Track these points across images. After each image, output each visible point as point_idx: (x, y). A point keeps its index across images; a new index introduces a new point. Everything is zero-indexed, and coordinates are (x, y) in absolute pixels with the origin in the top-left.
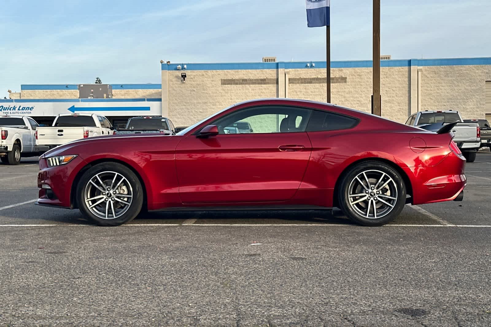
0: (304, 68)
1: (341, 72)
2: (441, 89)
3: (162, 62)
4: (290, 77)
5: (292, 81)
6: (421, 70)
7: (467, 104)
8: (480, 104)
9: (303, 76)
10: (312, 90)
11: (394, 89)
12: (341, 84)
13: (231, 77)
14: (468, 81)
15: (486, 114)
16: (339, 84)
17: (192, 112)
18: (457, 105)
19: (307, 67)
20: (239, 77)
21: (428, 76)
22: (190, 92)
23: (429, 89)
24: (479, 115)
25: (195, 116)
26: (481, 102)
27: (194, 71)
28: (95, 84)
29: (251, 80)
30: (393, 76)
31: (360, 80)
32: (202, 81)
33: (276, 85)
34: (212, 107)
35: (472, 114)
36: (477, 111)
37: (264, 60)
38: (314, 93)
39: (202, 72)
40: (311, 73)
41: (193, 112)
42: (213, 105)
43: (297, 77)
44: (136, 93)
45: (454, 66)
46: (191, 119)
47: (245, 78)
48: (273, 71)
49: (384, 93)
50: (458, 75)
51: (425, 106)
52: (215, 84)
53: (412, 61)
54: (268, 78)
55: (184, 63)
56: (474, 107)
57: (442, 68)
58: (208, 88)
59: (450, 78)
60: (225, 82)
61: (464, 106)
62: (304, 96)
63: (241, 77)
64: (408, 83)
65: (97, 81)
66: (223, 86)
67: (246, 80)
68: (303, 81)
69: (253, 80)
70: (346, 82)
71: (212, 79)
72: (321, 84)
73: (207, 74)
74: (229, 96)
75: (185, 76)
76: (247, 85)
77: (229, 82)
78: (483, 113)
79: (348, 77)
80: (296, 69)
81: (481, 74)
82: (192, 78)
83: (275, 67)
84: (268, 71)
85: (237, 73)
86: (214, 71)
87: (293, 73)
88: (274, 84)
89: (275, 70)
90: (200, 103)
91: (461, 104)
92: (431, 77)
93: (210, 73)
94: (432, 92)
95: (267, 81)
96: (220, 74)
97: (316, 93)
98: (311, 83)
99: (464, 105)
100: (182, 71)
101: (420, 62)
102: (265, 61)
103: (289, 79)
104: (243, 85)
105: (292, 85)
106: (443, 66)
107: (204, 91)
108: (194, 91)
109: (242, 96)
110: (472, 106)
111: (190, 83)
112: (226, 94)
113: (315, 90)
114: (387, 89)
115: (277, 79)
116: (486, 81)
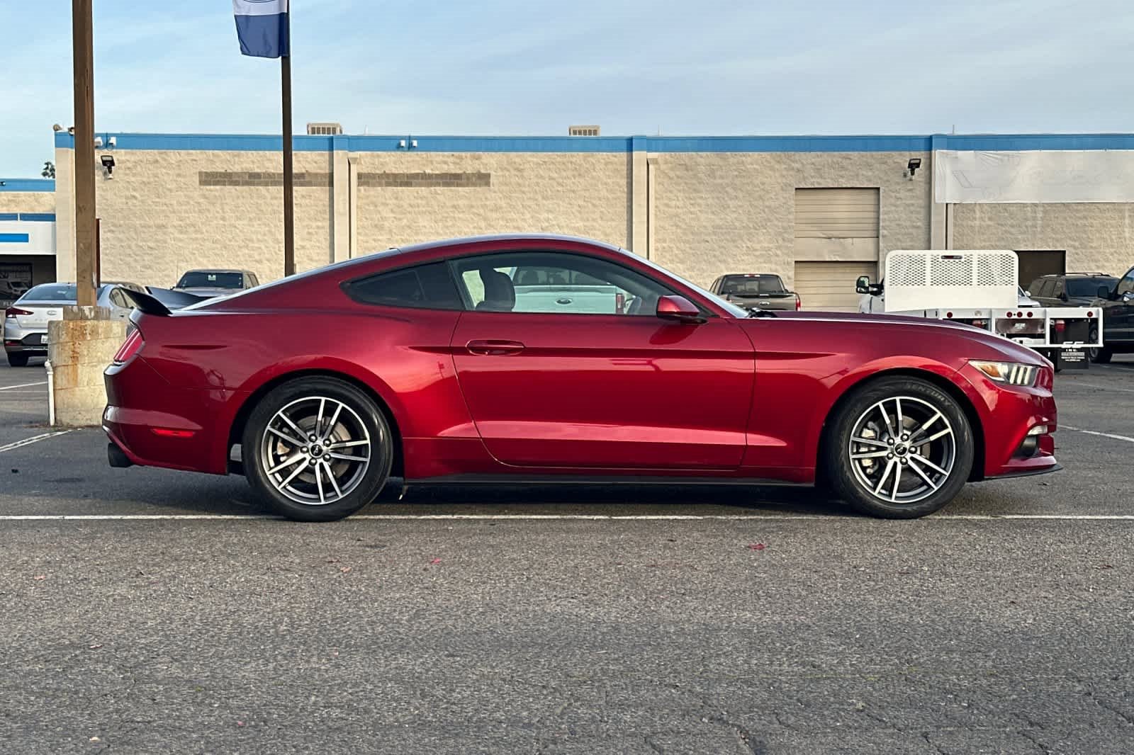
0: (394, 150)
1: (477, 162)
2: (699, 205)
3: (56, 128)
4: (361, 171)
5: (364, 179)
6: (656, 161)
7: (754, 239)
8: (784, 240)
9: (392, 169)
10: (412, 203)
11: (597, 202)
12: (478, 189)
13: (223, 168)
14: (758, 189)
15: (796, 262)
16: (473, 188)
17: (130, 247)
18: (734, 241)
19: (399, 147)
20: (242, 169)
21: (672, 174)
22: (124, 200)
23: (673, 203)
24: (780, 265)
25: (138, 258)
26: (786, 235)
27: (134, 151)
28: (42, 177)
29: (268, 174)
30: (594, 174)
31: (520, 181)
32: (153, 174)
33: (328, 188)
34: (177, 235)
35: (765, 262)
36: (777, 256)
37: (310, 129)
38: (417, 209)
39: (153, 154)
40: (408, 162)
41: (134, 248)
42: (181, 232)
43: (378, 172)
44: (36, 200)
45: (729, 153)
46: (128, 264)
47: (257, 170)
48: (322, 155)
49: (573, 210)
50: (736, 173)
51: (665, 241)
52: (185, 184)
53: (634, 141)
54: (310, 171)
55: (109, 132)
56: (771, 245)
57: (701, 157)
58: (168, 193)
59: (719, 181)
60: (209, 179)
61: (749, 244)
62: (394, 215)
63: (246, 169)
64: (626, 190)
65: (48, 171)
66: (202, 187)
67: (258, 175)
68: (391, 180)
69: (274, 174)
70: (488, 184)
71: (177, 172)
72: (432, 188)
73: (165, 160)
74: (218, 212)
75: (112, 163)
76: (260, 188)
77: (219, 179)
78: (789, 259)
79: (493, 173)
80: (375, 153)
81: (784, 173)
82: (129, 168)
83: (327, 147)
84: (309, 156)
85: (236, 159)
86: (183, 152)
87: (367, 161)
88: (324, 186)
89: (327, 152)
90: (150, 227)
91: (742, 240)
92: (678, 177)
93: (174, 156)
94: (680, 211)
95: (307, 179)
96: (195, 160)
97: (421, 209)
98: (408, 184)
99: (748, 242)
100: (106, 150)
101: (654, 142)
102: (313, 133)
103: (360, 176)
104: (252, 187)
105: (365, 190)
106: (704, 154)
107: (157, 200)
108: (134, 197)
109: (248, 211)
110: (766, 245)
111: (126, 178)
112: (211, 208)
113: (420, 201)
114: (581, 203)
115: (331, 175)
116: (796, 189)
